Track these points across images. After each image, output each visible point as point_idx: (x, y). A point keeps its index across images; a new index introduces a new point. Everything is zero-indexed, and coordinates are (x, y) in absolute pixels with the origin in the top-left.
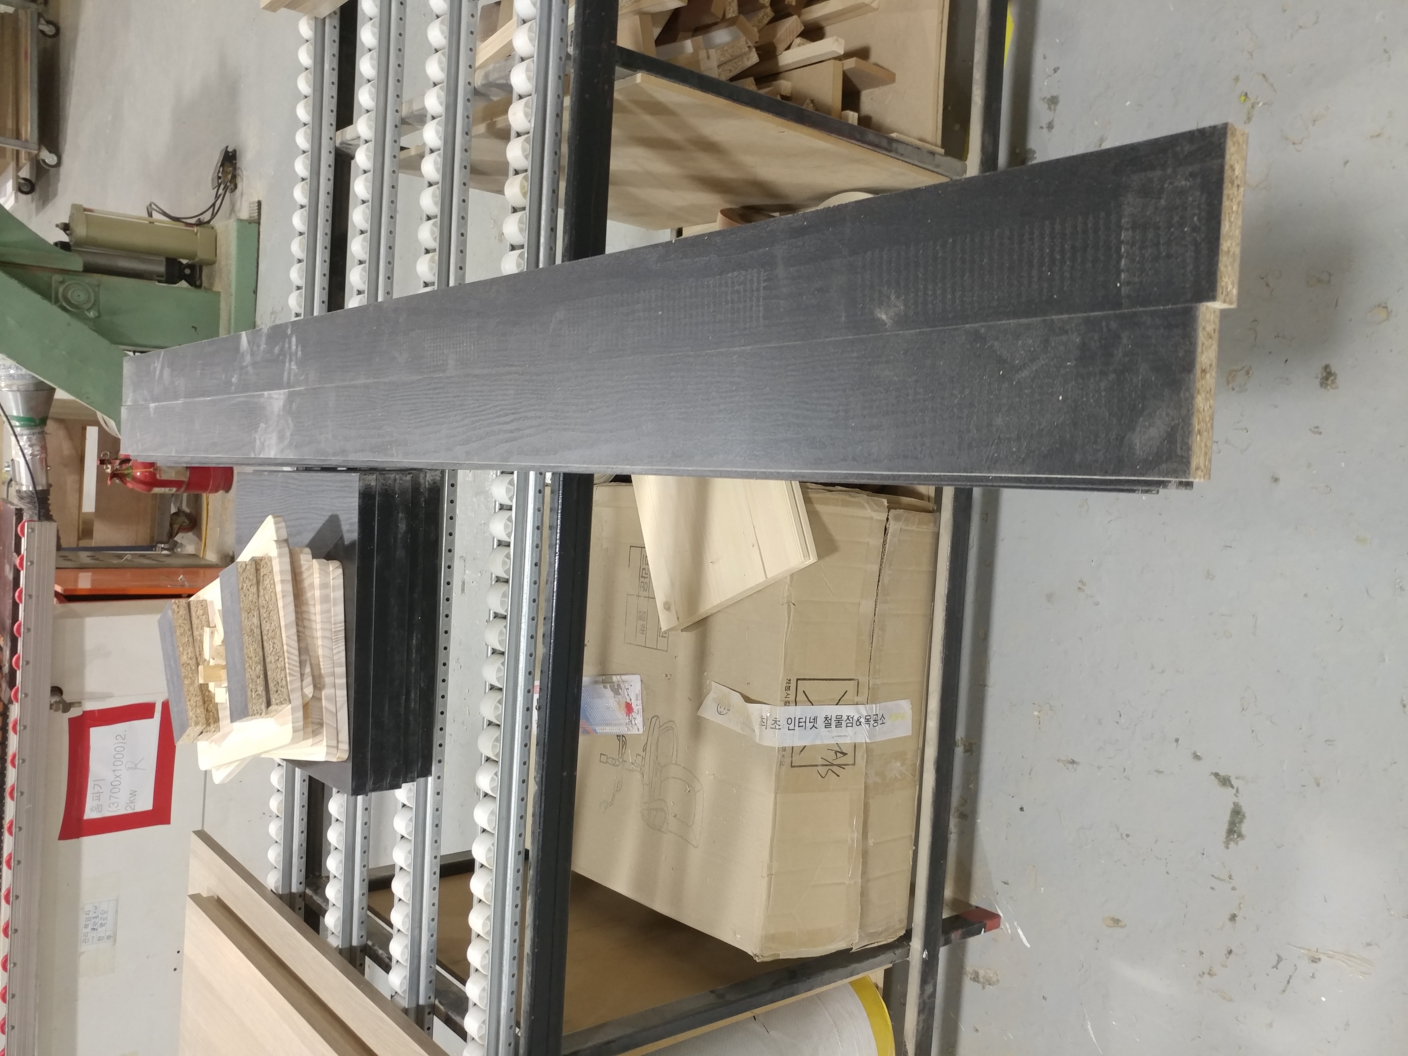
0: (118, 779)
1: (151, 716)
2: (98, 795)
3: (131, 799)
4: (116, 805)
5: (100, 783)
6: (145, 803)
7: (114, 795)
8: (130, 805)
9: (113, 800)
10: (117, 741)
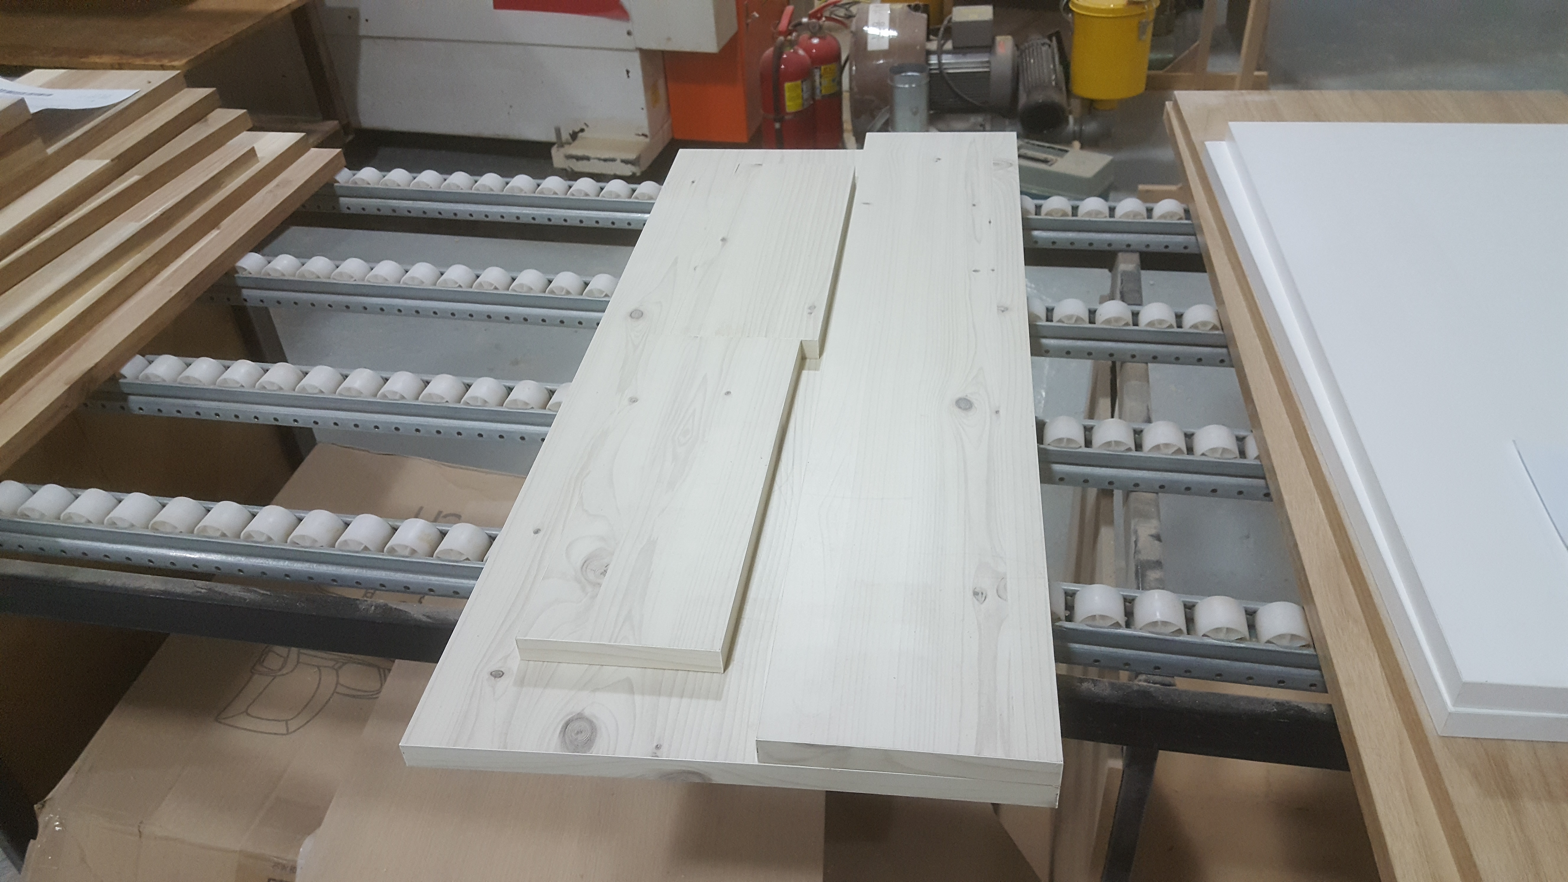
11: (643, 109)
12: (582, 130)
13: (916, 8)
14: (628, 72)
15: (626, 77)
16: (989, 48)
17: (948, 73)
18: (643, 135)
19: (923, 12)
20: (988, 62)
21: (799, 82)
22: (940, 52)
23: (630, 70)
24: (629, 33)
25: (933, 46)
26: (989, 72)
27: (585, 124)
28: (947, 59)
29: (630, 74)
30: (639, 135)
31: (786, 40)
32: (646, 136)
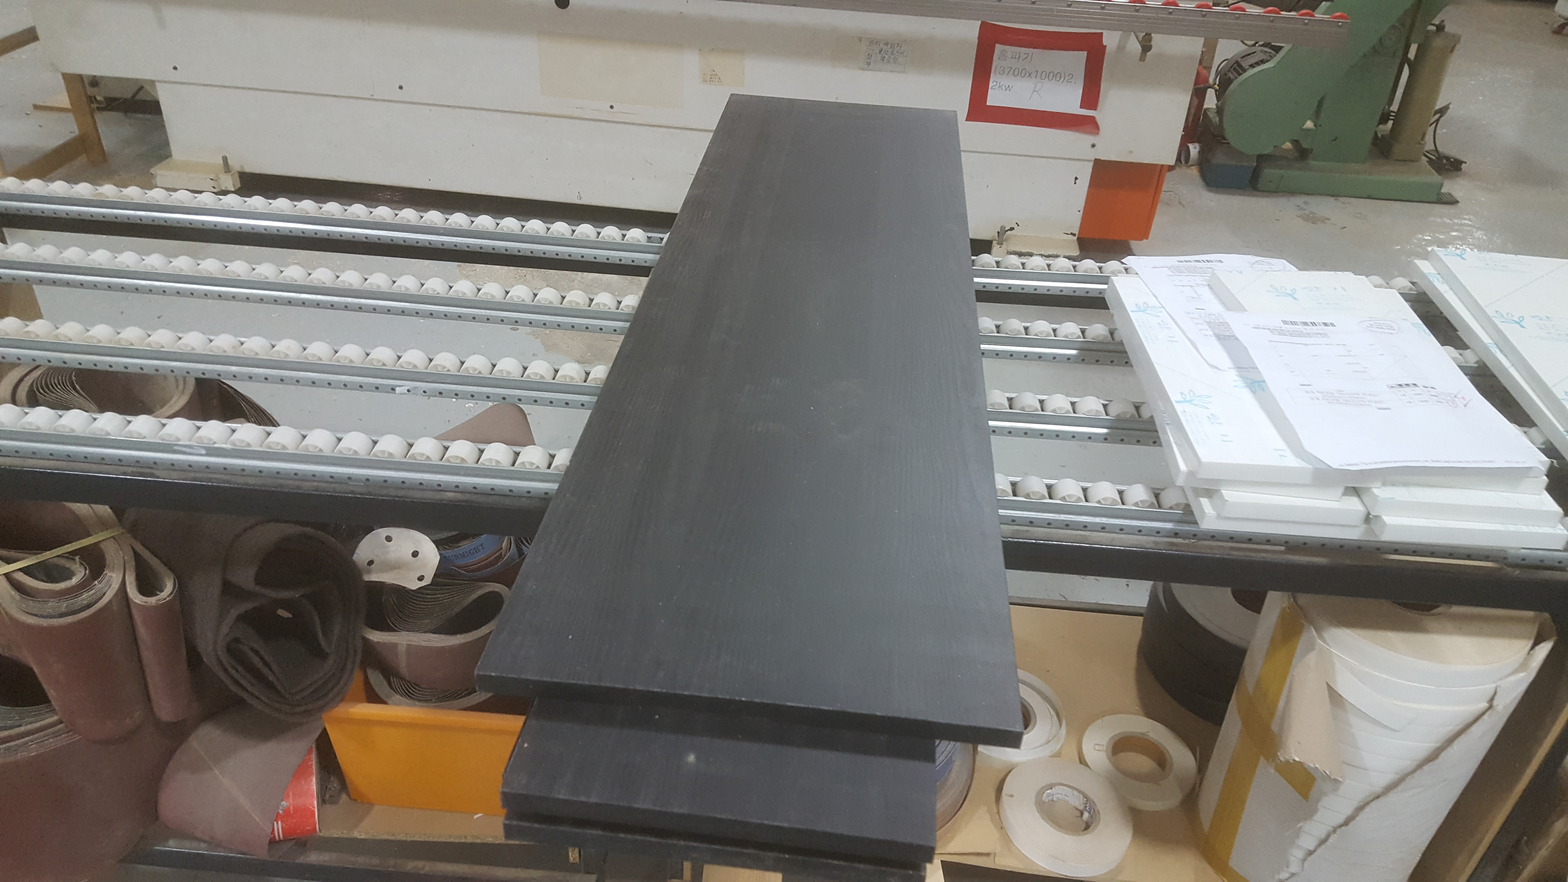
0: (1028, 74)
1: (1081, 107)
2: (1017, 56)
3: (1003, 87)
4: (1001, 72)
5: (1029, 58)
6: (995, 98)
7: (1012, 71)
8: (998, 84)
9: (1007, 70)
10: (1067, 75)
11: (1079, 211)
12: (1012, 229)
14: (1076, 178)
15: (1074, 182)
18: (1072, 234)
23: (1078, 177)
24: (1093, 146)
27: (1017, 223)
29: (1077, 181)
30: (1068, 234)
32: (1074, 235)
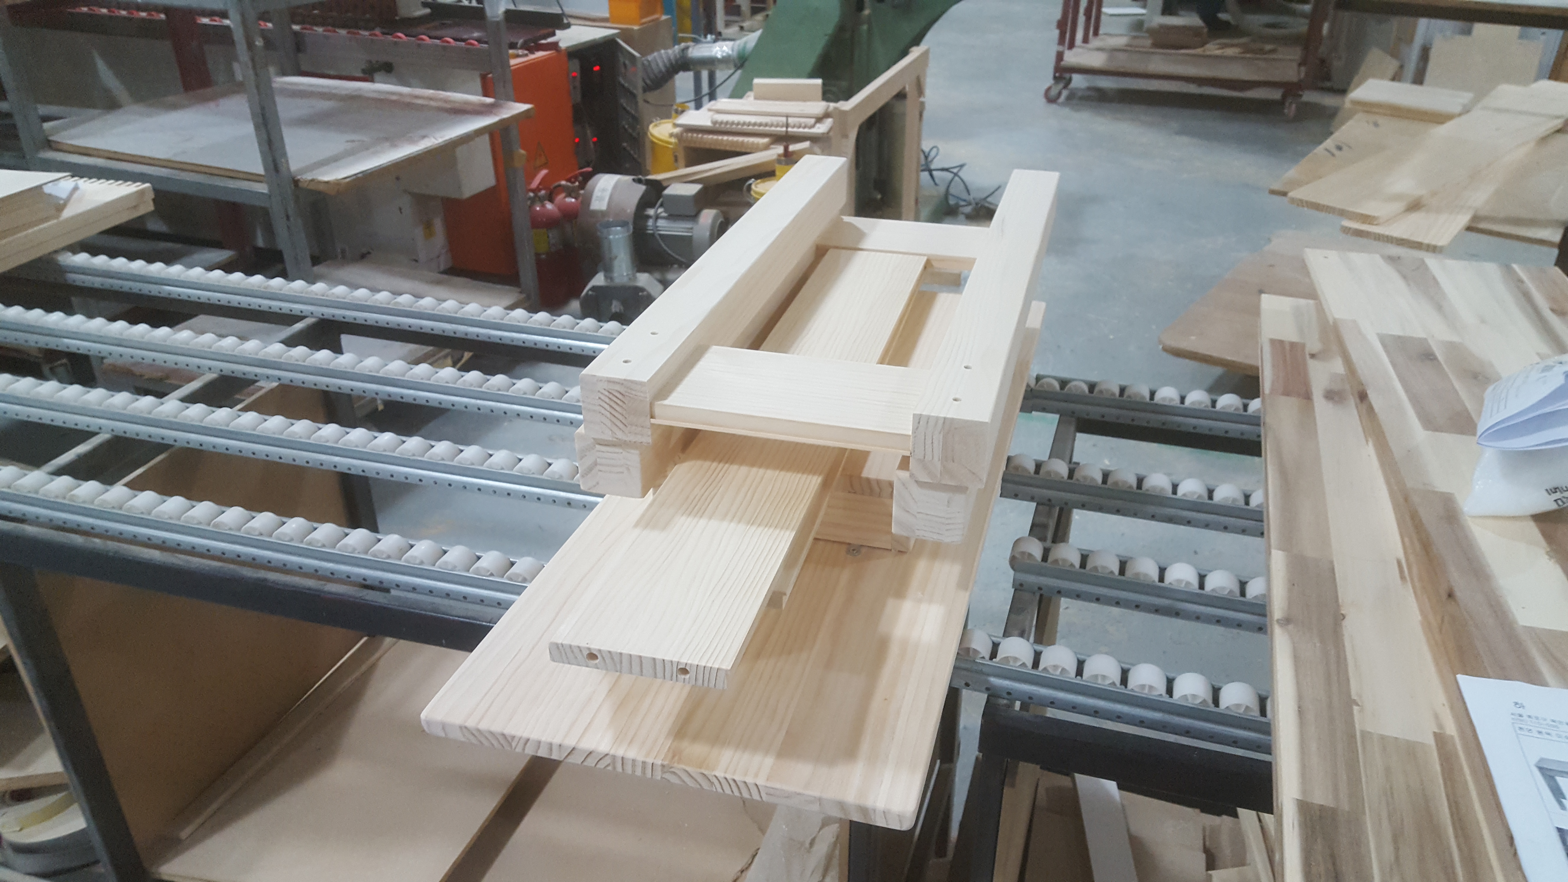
12: (369, 253)
13: (639, 181)
14: (400, 209)
16: (694, 217)
17: (661, 235)
19: (645, 184)
20: (692, 229)
21: (545, 230)
22: (657, 217)
23: (403, 207)
25: (651, 212)
26: (691, 236)
27: (371, 248)
28: (661, 223)
29: (402, 211)
31: (536, 196)
